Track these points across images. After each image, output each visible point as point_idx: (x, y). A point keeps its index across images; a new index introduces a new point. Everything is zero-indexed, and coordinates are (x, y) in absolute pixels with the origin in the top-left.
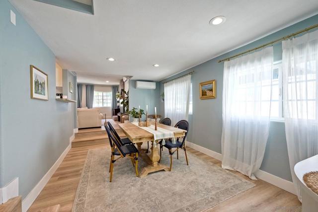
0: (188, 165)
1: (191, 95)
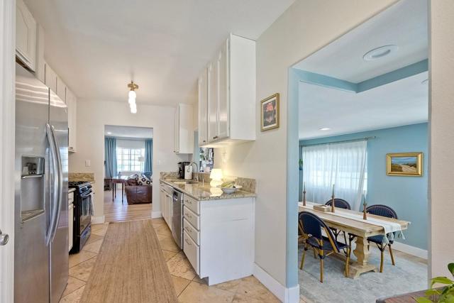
0: (393, 264)
1: (366, 167)
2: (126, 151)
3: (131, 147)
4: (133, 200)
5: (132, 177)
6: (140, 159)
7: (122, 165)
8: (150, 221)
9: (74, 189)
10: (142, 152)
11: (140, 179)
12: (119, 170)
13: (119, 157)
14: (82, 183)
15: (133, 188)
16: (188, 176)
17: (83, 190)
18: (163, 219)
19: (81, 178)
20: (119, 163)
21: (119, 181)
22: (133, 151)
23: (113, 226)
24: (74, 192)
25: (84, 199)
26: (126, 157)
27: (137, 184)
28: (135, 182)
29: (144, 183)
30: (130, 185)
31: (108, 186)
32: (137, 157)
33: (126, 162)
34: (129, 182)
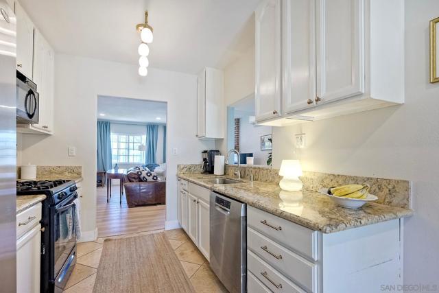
2: (123, 138)
3: (128, 134)
4: (134, 201)
5: (132, 170)
6: (140, 148)
7: (118, 155)
8: (164, 235)
9: (42, 197)
10: (143, 139)
11: (144, 174)
12: (114, 161)
13: (114, 145)
14: (61, 183)
15: (134, 185)
16: (218, 170)
17: (62, 197)
18: (182, 230)
19: (61, 173)
20: (114, 152)
21: (116, 176)
22: (131, 137)
23: (111, 246)
24: (43, 202)
25: (62, 212)
26: (123, 146)
27: (141, 180)
28: (138, 178)
29: (150, 179)
30: (130, 181)
31: (101, 181)
32: (137, 146)
33: (123, 152)
34: (130, 178)
